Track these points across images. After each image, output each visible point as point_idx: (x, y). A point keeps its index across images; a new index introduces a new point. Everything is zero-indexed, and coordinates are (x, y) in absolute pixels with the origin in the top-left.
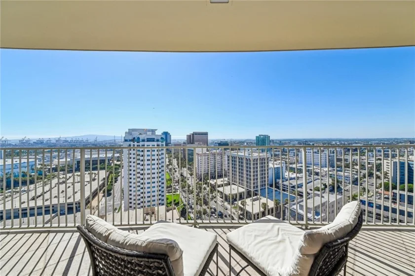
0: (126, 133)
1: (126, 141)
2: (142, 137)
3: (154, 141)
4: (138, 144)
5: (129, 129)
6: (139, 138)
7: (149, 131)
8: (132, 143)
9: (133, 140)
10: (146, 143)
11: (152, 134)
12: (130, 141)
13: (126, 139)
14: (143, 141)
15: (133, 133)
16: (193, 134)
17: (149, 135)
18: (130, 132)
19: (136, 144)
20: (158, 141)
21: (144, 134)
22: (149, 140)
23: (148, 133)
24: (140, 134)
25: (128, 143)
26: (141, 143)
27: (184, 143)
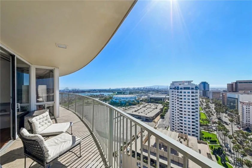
0: (171, 84)
1: (171, 89)
2: (180, 87)
3: (189, 89)
4: (178, 91)
5: (173, 82)
6: (178, 87)
7: (186, 82)
8: (174, 90)
9: (175, 88)
10: (183, 91)
11: (188, 84)
12: (173, 89)
13: (171, 87)
14: (181, 89)
15: (175, 84)
16: (236, 83)
17: (186, 85)
18: (173, 83)
19: (176, 91)
20: (192, 89)
21: (183, 84)
22: (185, 88)
23: (185, 84)
24: (180, 84)
25: (172, 90)
26: (180, 91)
27: (224, 91)
